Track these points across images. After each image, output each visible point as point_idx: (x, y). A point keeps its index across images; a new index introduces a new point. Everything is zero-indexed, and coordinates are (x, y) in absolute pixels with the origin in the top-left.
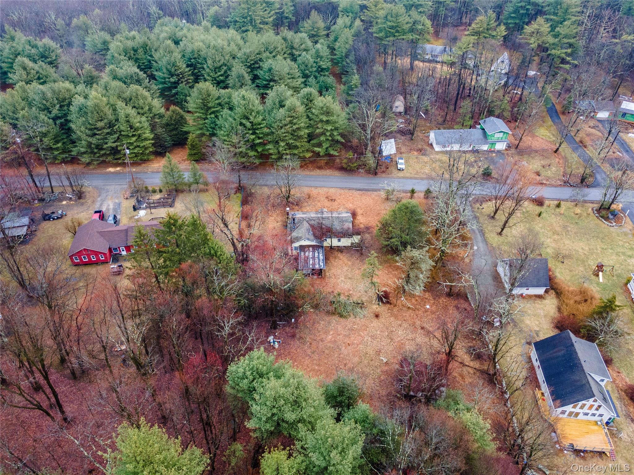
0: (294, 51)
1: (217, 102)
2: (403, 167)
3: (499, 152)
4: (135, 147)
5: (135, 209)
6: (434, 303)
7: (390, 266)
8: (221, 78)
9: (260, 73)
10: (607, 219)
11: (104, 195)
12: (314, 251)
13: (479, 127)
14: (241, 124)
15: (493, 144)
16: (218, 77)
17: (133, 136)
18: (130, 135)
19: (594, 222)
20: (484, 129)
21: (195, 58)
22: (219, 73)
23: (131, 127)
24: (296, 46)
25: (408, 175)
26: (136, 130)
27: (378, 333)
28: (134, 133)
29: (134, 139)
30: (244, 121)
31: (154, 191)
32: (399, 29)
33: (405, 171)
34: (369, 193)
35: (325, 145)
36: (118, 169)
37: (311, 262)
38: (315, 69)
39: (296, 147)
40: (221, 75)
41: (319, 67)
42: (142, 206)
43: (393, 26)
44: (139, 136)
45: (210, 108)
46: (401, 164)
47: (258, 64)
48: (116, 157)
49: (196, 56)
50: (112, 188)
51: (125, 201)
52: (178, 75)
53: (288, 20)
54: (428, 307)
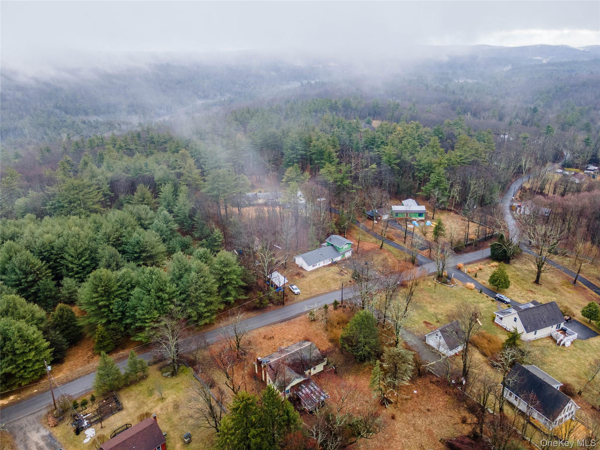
0: (143, 221)
1: (119, 284)
2: (298, 291)
3: (349, 259)
4: (34, 363)
5: (78, 431)
6: (416, 387)
7: (364, 373)
8: (87, 262)
9: (128, 248)
10: (446, 283)
11: (20, 435)
12: (307, 387)
13: (325, 244)
14: (159, 298)
15: (343, 254)
16: (83, 262)
17: (30, 351)
18: (27, 350)
19: (441, 288)
20: (332, 245)
21: (47, 251)
22: (83, 259)
23: (27, 341)
24: (143, 216)
25: (306, 296)
26: (32, 343)
27: (407, 431)
28: (31, 347)
29: (33, 353)
30: (160, 294)
31: (84, 403)
32: (229, 186)
33: (301, 294)
34: (292, 320)
35: (233, 293)
36: (12, 398)
37: (315, 398)
38: (169, 233)
39: (211, 303)
40: (86, 260)
41: (171, 230)
42: (84, 426)
43: (224, 185)
44: (36, 348)
45: (113, 292)
46: (296, 289)
47: (120, 240)
48: (8, 384)
49: (48, 248)
50: (24, 422)
51: (55, 429)
52: (34, 272)
53: (108, 197)
54: (415, 392)
